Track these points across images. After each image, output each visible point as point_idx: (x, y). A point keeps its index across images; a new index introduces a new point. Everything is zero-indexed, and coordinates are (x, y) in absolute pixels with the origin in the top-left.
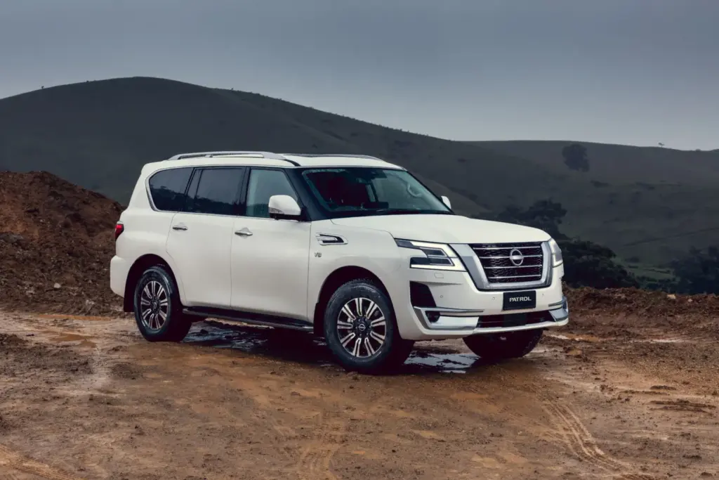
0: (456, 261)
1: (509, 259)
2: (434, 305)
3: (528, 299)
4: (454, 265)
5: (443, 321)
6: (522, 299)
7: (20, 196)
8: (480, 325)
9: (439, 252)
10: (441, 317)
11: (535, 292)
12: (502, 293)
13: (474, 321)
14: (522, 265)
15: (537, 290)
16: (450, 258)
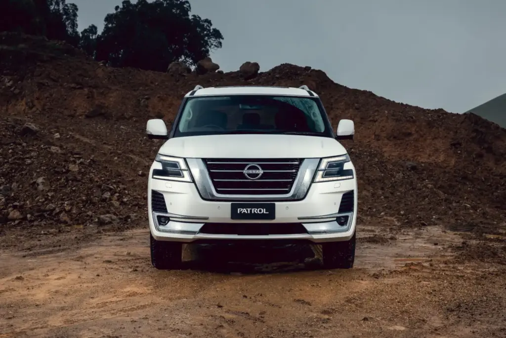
0: (186, 173)
1: (243, 172)
2: (165, 211)
3: (264, 211)
4: (183, 177)
5: (172, 225)
6: (256, 211)
7: (451, 132)
8: (202, 231)
9: (175, 165)
10: (170, 222)
11: (274, 204)
12: (230, 203)
13: (198, 227)
14: (260, 178)
15: (277, 203)
16: (181, 170)
